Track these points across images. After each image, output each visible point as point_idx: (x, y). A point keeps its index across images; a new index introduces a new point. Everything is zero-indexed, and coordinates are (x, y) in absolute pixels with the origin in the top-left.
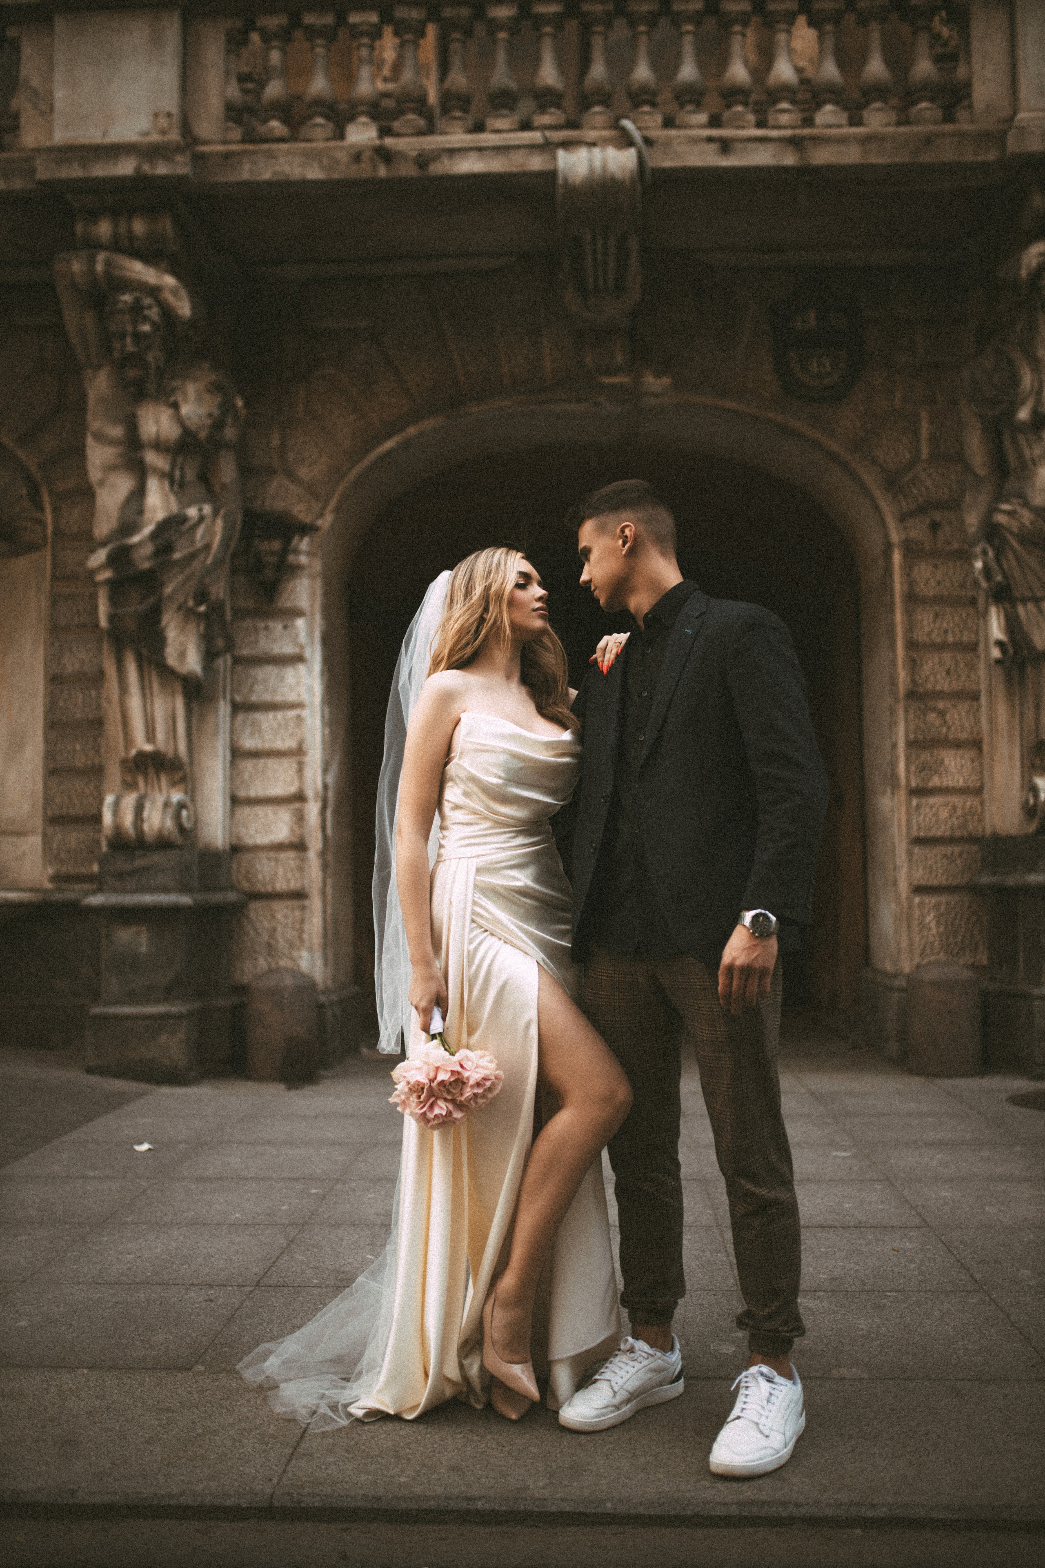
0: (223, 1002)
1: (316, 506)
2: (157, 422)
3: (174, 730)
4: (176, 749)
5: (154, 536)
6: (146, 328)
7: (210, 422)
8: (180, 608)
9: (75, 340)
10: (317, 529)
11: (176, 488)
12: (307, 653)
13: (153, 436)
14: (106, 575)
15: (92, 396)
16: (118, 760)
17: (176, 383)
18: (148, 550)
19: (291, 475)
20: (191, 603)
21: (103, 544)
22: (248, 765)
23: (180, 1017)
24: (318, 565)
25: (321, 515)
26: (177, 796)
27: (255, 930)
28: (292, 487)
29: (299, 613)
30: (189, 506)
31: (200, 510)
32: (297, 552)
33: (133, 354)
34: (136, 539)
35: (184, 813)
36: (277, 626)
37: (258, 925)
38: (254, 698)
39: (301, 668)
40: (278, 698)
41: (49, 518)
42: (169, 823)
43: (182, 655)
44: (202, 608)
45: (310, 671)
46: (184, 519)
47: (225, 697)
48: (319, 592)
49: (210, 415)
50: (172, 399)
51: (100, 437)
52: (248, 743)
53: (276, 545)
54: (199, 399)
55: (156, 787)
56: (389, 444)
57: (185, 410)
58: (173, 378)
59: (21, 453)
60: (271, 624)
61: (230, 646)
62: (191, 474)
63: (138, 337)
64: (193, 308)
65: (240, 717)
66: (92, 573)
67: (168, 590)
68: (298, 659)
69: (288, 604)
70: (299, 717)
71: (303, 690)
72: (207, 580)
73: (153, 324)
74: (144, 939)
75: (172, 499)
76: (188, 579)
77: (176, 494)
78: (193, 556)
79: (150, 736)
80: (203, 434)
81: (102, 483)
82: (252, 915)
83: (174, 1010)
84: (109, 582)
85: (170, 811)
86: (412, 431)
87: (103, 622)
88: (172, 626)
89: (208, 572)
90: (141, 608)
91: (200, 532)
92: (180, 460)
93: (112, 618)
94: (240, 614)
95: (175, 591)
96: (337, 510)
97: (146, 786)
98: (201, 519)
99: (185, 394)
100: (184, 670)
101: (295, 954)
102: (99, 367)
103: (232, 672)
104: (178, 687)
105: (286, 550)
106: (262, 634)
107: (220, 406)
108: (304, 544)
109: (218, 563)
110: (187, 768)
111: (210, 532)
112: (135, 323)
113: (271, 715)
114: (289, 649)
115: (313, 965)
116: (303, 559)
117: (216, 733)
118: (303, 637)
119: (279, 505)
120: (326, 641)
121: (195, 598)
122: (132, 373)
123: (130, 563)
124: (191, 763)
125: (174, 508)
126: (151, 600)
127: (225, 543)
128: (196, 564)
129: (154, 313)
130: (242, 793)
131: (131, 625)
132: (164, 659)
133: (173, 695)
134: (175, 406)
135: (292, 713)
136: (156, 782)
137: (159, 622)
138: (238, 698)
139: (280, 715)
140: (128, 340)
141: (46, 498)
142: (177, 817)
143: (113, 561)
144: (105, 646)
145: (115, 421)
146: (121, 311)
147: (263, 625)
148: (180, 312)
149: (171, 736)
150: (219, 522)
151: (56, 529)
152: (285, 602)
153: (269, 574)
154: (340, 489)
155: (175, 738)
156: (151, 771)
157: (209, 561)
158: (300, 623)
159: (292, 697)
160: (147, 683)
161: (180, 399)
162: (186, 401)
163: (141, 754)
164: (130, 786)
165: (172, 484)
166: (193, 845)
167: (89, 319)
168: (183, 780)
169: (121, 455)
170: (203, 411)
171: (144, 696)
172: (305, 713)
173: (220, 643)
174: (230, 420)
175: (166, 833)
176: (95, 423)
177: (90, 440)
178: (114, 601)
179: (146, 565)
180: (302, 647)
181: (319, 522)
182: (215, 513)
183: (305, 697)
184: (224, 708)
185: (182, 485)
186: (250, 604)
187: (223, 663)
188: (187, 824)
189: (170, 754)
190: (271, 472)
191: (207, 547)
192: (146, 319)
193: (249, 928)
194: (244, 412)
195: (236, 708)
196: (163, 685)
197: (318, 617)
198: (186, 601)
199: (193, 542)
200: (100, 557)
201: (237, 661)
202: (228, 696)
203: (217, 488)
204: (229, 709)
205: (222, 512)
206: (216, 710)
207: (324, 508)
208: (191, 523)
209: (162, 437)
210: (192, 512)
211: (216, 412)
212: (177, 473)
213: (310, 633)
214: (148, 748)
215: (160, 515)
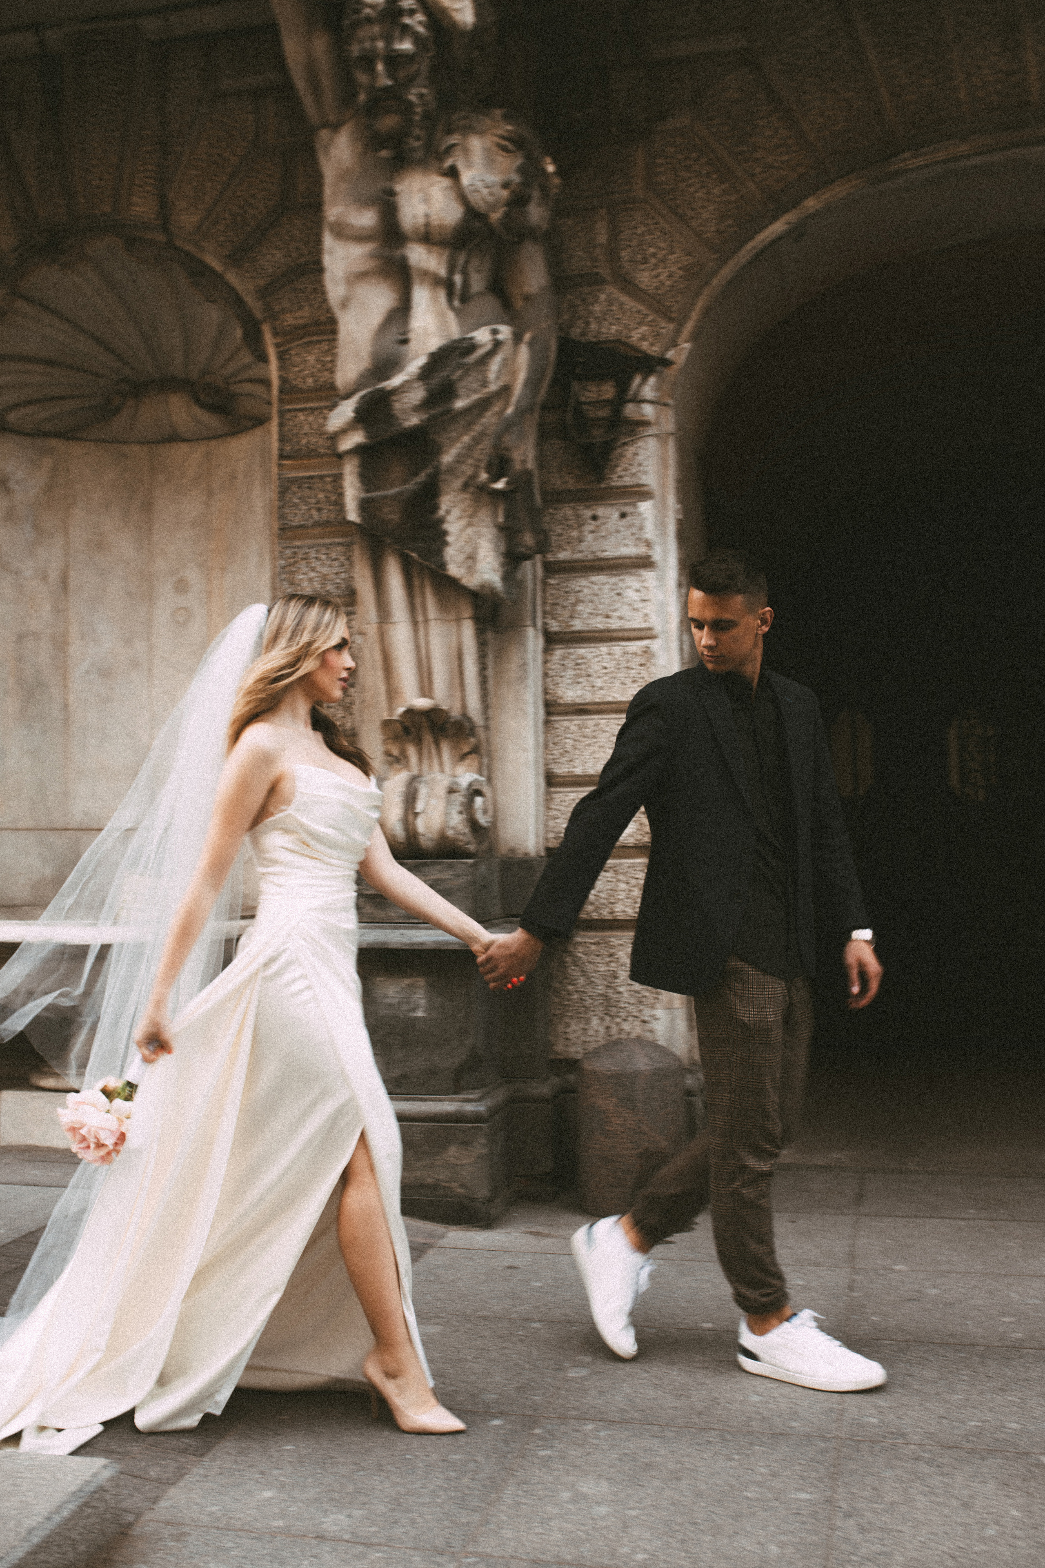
0: (543, 1089)
1: (668, 328)
2: (426, 200)
3: (461, 673)
4: (464, 706)
5: (426, 373)
6: (406, 46)
7: (505, 193)
8: (465, 487)
9: (300, 84)
10: (667, 363)
11: (456, 303)
12: (657, 555)
13: (421, 221)
14: (356, 438)
15: (329, 172)
16: (378, 724)
17: (455, 139)
18: (417, 395)
19: (627, 284)
20: (484, 476)
21: (348, 396)
22: (570, 724)
23: (477, 1118)
24: (668, 422)
25: (674, 344)
26: (466, 776)
27: (584, 973)
28: (629, 303)
29: (641, 493)
30: (477, 327)
31: (495, 332)
32: (639, 401)
33: (387, 89)
34: (396, 381)
35: (479, 800)
36: (609, 514)
37: (590, 968)
38: (578, 625)
39: (649, 575)
40: (614, 624)
41: (273, 369)
42: (457, 820)
43: (472, 558)
44: (500, 485)
45: (661, 579)
46: (472, 347)
47: (534, 625)
48: (672, 460)
49: (505, 185)
50: (448, 163)
51: (342, 232)
52: (570, 694)
53: (608, 391)
54: (490, 162)
55: (435, 761)
56: (778, 227)
57: (467, 178)
58: (449, 132)
59: (232, 278)
60: (600, 511)
61: (543, 547)
62: (477, 283)
63: (394, 60)
64: (478, 14)
65: (558, 653)
66: (334, 438)
67: (447, 458)
68: (645, 563)
69: (628, 481)
70: (647, 651)
71: (650, 608)
72: (508, 440)
73: (417, 39)
74: (420, 998)
75: (451, 316)
76: (476, 441)
77: (458, 312)
78: (483, 405)
79: (426, 688)
80: (496, 216)
81: (345, 304)
82: (580, 952)
83: (469, 1107)
84: (358, 450)
85: (459, 798)
86: (811, 204)
87: (353, 515)
88: (456, 512)
89: (508, 426)
90: (410, 486)
91: (495, 365)
92: (461, 259)
93: (365, 506)
94: (555, 498)
95: (460, 460)
96: (694, 337)
97: (420, 760)
98: (497, 345)
99: (466, 151)
100: (472, 582)
101: (647, 1013)
102: (336, 127)
103: (545, 583)
104: (467, 612)
105: (623, 397)
106: (590, 526)
107: (521, 170)
108: (649, 390)
109: (521, 413)
110: (481, 733)
111: (508, 365)
112: (389, 39)
113: (604, 648)
114: (630, 550)
115: (672, 1027)
116: (648, 410)
117: (522, 679)
118: (650, 532)
119: (611, 330)
120: (682, 537)
121: (488, 469)
122: (388, 122)
123: (390, 417)
124: (487, 728)
125: (455, 331)
126: (422, 477)
127: (532, 383)
128: (489, 419)
129: (417, 21)
130: (561, 770)
131: (392, 515)
132: (443, 566)
133: (458, 620)
134: (453, 173)
135: (635, 646)
136: (434, 751)
137: (436, 508)
138: (554, 626)
139: (617, 649)
140: (380, 67)
141: (269, 339)
142: (468, 806)
143: (362, 417)
144: (357, 553)
145: (364, 202)
146: (369, 20)
147: (589, 513)
148: (458, 17)
149: (457, 681)
150: (524, 354)
151: (283, 380)
152: (621, 477)
153: (598, 434)
154: (700, 304)
155: (462, 684)
156: (428, 738)
157: (510, 411)
158: (645, 507)
159: (637, 623)
160: (418, 600)
161: (461, 166)
162: (469, 166)
163: (410, 712)
164: (397, 760)
165: (450, 295)
166: (491, 850)
167: (320, 45)
168: (475, 750)
169: (373, 256)
170: (494, 178)
171: (415, 623)
172: (655, 645)
173: (528, 539)
174: (536, 194)
175: (450, 833)
176: (333, 212)
177: (328, 240)
178: (367, 479)
179: (414, 421)
180: (648, 544)
181: (670, 355)
182: (517, 338)
183: (655, 622)
184: (534, 641)
185: (465, 298)
186: (571, 484)
187: (531, 570)
188: (483, 820)
189: (456, 713)
190: (597, 281)
191: (506, 390)
192: (406, 30)
193: (574, 971)
194: (557, 181)
195: (551, 640)
196: (444, 605)
197: (671, 500)
198: (474, 476)
199: (485, 383)
200: (346, 410)
201: (551, 569)
202: (539, 623)
203: (519, 304)
204: (541, 642)
205: (527, 336)
206: (523, 644)
207: (678, 331)
208: (480, 352)
209: (435, 221)
210: (482, 336)
211: (516, 178)
212: (458, 279)
213: (661, 525)
214: (423, 703)
215: (434, 343)
